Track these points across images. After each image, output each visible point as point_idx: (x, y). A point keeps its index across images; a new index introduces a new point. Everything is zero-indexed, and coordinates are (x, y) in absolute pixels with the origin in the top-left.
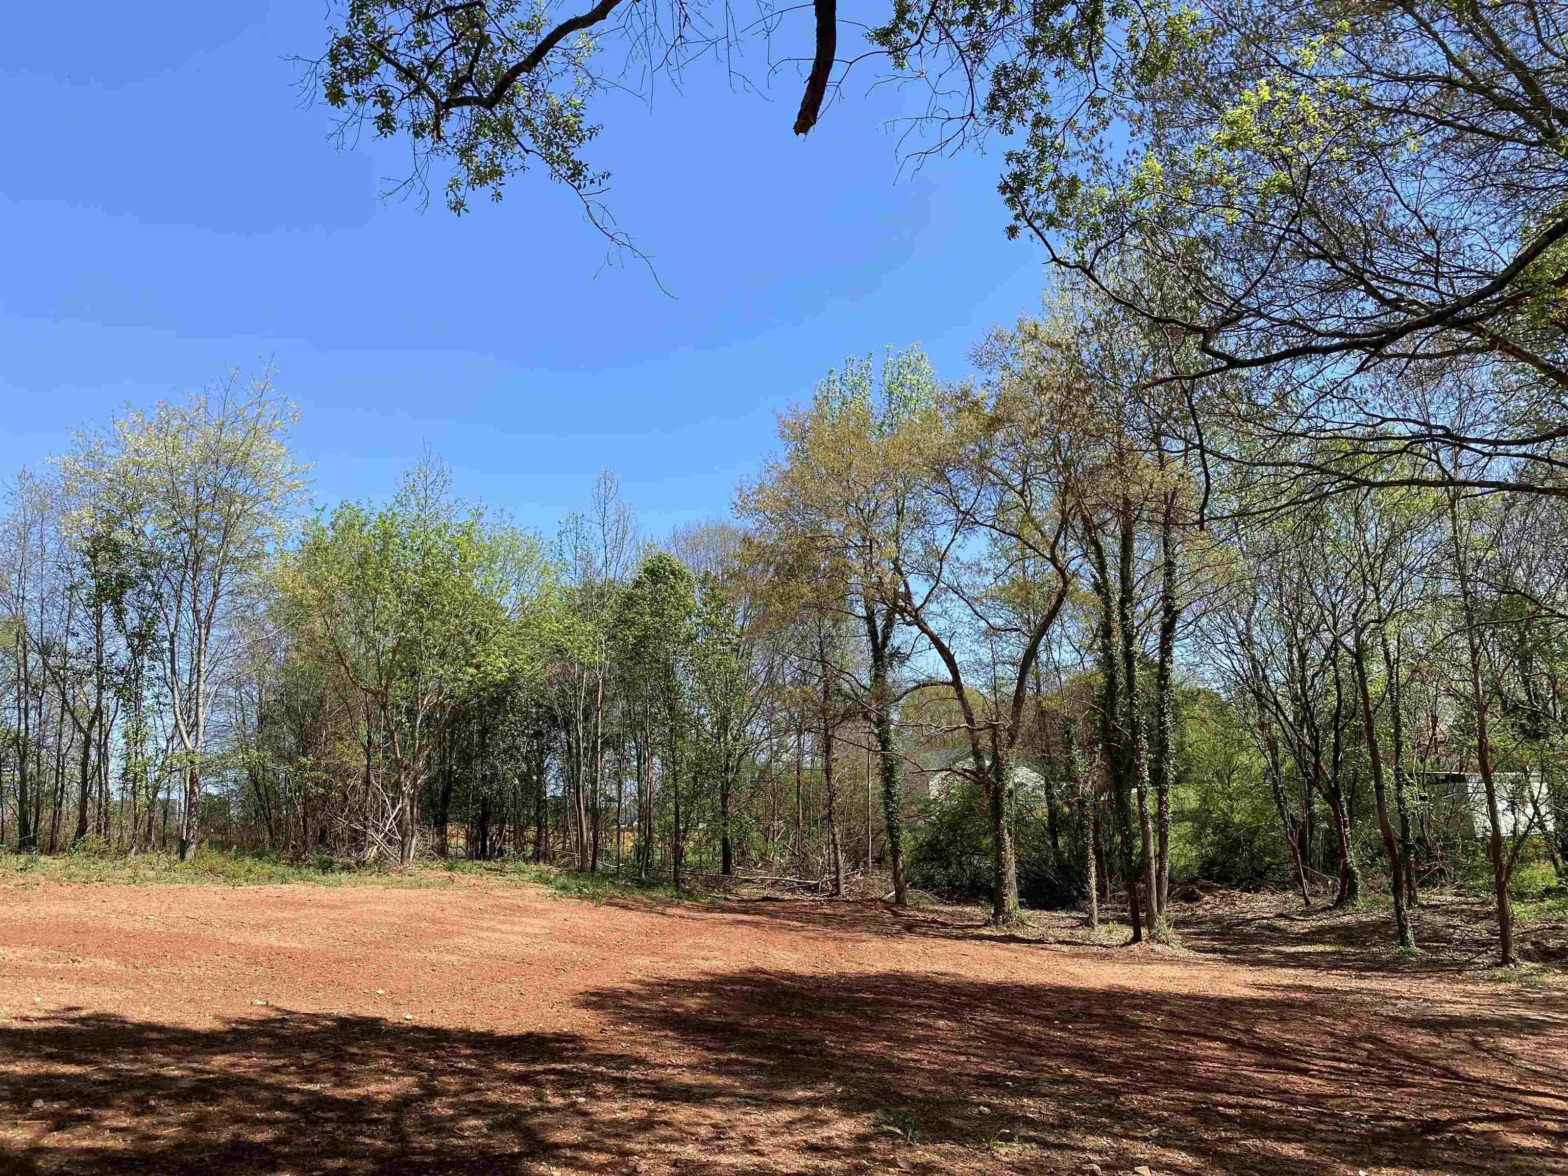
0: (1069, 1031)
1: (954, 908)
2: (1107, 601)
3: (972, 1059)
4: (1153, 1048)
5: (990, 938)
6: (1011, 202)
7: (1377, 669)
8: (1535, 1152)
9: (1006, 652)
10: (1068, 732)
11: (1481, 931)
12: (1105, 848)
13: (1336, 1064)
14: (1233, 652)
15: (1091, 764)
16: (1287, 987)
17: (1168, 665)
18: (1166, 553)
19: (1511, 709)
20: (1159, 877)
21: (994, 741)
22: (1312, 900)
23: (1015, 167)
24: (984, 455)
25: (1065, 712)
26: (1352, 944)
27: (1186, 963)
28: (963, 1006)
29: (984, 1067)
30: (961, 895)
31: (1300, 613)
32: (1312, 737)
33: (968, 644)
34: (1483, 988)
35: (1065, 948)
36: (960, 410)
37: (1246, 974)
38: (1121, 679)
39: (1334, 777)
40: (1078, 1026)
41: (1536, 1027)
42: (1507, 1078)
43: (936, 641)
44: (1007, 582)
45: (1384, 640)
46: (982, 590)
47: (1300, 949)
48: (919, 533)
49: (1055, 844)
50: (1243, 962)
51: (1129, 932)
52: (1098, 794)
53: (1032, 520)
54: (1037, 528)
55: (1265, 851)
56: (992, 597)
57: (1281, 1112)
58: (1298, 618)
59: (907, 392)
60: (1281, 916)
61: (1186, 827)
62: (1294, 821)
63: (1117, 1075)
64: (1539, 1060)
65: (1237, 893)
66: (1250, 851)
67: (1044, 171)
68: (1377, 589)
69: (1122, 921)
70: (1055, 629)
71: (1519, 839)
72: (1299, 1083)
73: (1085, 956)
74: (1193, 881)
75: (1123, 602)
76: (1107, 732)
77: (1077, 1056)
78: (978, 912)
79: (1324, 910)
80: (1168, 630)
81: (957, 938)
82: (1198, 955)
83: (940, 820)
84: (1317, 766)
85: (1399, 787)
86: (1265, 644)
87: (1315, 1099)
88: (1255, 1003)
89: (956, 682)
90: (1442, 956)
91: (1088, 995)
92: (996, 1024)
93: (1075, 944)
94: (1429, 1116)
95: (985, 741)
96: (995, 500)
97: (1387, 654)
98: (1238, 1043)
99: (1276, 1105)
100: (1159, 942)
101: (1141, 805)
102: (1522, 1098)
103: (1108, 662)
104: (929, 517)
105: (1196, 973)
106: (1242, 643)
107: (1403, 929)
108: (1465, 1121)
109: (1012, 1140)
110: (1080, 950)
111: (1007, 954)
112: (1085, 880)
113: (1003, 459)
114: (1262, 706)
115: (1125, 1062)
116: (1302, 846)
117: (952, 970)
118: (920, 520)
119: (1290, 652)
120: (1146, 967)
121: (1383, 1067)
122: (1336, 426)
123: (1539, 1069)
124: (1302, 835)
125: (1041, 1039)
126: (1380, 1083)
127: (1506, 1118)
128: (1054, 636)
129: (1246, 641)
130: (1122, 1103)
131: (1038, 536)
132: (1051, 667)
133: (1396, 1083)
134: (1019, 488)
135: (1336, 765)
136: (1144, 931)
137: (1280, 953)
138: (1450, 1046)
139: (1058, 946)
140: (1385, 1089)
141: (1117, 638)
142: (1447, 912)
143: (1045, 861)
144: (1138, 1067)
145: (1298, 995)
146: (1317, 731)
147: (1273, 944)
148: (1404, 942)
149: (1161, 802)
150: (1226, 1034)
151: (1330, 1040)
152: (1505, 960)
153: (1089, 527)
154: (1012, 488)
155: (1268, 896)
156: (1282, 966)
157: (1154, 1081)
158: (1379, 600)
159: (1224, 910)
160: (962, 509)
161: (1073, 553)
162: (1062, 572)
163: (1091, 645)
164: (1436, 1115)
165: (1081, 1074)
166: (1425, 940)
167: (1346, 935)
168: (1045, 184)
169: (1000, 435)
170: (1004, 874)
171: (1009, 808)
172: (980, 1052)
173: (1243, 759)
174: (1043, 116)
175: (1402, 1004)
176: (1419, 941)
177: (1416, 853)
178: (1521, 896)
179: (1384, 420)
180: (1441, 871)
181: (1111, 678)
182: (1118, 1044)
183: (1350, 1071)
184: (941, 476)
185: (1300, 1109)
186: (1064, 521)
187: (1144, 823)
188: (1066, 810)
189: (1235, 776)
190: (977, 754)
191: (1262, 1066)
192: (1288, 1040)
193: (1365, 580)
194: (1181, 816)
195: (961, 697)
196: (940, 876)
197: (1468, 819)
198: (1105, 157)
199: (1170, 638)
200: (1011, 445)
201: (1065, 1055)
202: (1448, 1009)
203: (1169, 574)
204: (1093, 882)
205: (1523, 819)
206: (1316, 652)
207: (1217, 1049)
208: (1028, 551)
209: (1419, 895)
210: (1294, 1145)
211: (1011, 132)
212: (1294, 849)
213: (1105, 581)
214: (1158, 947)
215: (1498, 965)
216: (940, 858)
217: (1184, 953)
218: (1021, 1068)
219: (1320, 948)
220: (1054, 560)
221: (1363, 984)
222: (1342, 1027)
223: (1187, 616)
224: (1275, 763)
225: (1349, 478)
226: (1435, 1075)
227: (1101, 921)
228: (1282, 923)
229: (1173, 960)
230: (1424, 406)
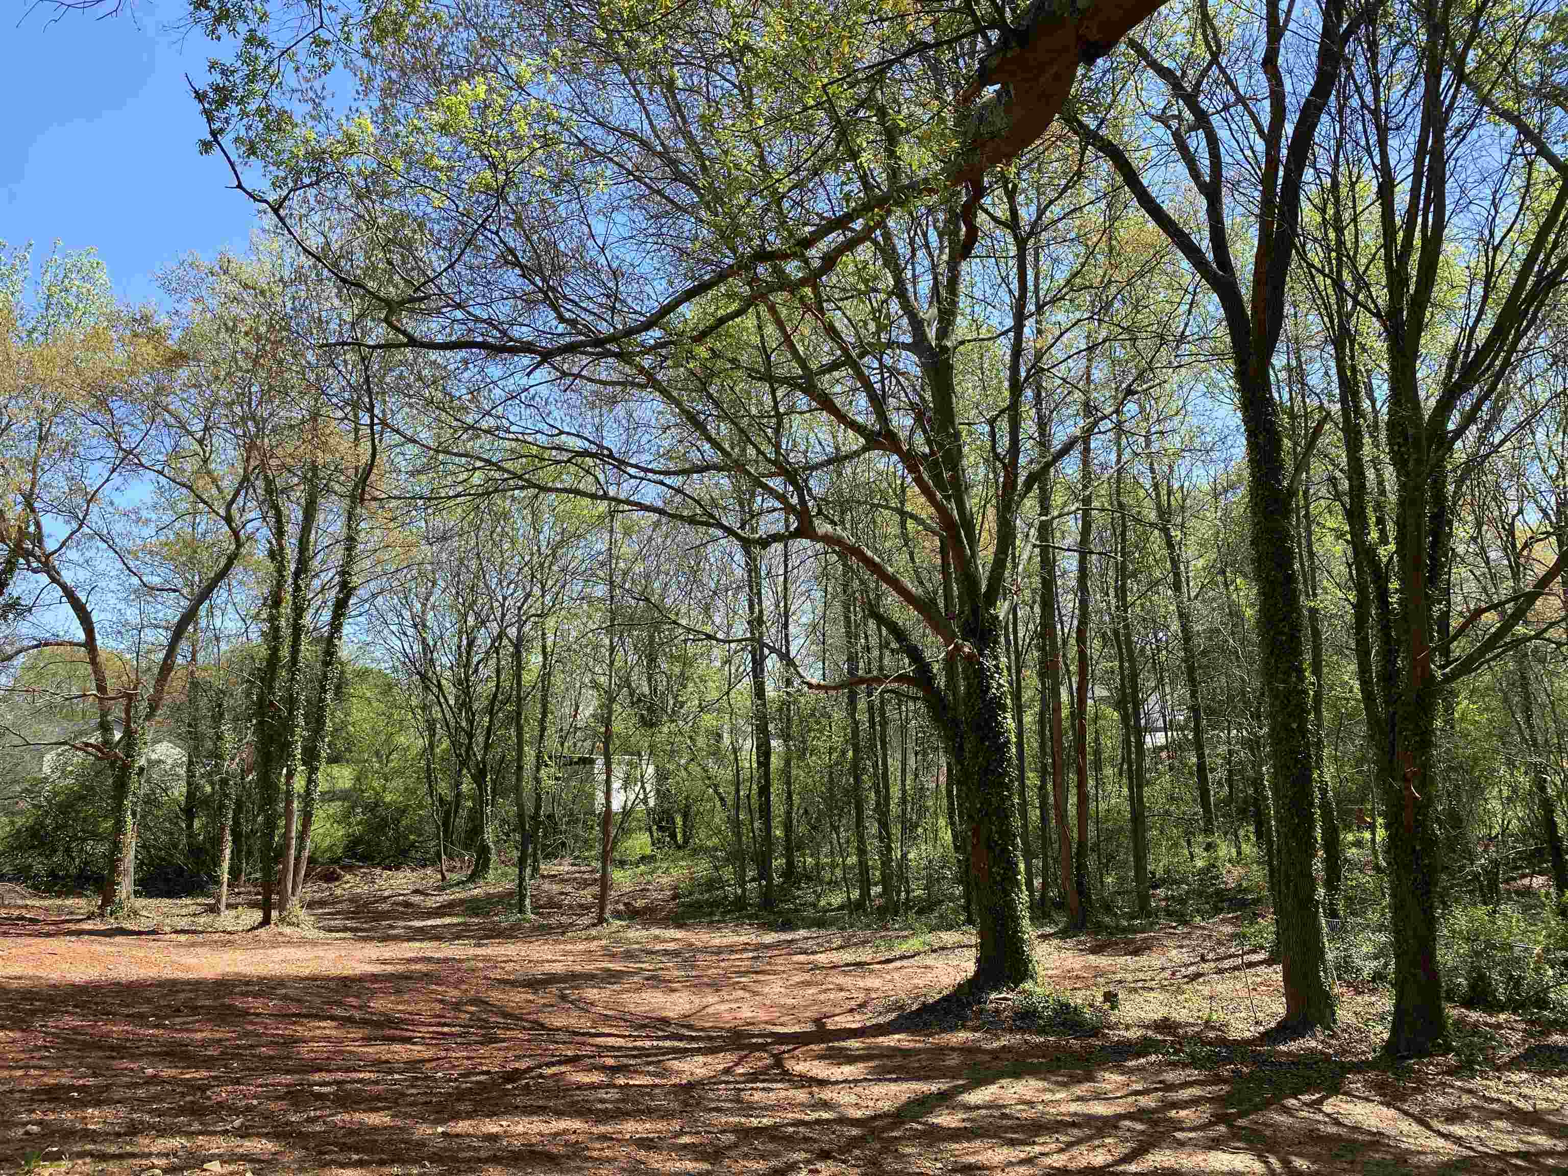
0: (165, 1027)
1: (50, 902)
2: (281, 569)
3: (32, 1072)
4: (258, 1035)
5: (91, 933)
6: (209, 116)
7: (534, 660)
8: (593, 1087)
9: (161, 615)
10: (220, 706)
11: (588, 895)
12: (246, 828)
13: (439, 1029)
14: (405, 634)
15: (240, 740)
16: (410, 961)
17: (336, 641)
18: (349, 527)
19: (636, 701)
20: (298, 859)
21: (127, 712)
22: (448, 875)
23: (218, 78)
24: (159, 391)
25: (219, 684)
26: (477, 915)
27: (314, 943)
28: (33, 1013)
29: (46, 1079)
30: (64, 886)
31: (475, 602)
32: (467, 719)
33: (112, 601)
34: (581, 947)
35: (183, 938)
36: (136, 335)
37: (373, 951)
38: (285, 652)
39: (483, 758)
40: (178, 1020)
41: (612, 977)
42: (584, 1024)
43: (70, 594)
44: (172, 537)
45: (544, 634)
46: (138, 542)
47: (430, 923)
48: (66, 465)
49: (190, 826)
50: (372, 939)
51: (258, 915)
52: (244, 773)
53: (209, 473)
54: (214, 481)
55: (410, 829)
56: (151, 552)
57: (377, 1083)
58: (471, 607)
59: (72, 300)
60: (416, 891)
61: (336, 807)
62: (441, 800)
63: (209, 1069)
64: (611, 1005)
65: (378, 871)
66: (396, 830)
67: (251, 93)
68: (543, 586)
69: (253, 905)
70: (220, 595)
71: (627, 813)
72: (400, 1052)
73: (203, 944)
74: (335, 861)
75: (297, 575)
76: (262, 707)
77: (167, 1054)
78: (80, 904)
79: (458, 884)
80: (340, 607)
81: (48, 935)
82: (328, 935)
83: (49, 802)
84: (469, 747)
85: (538, 770)
86: (436, 629)
87: (413, 1065)
88: (375, 978)
89: (90, 643)
90: (552, 921)
91: (197, 985)
92: (74, 1029)
93: (194, 932)
94: (510, 1067)
95: (117, 712)
96: (168, 443)
97: (544, 647)
98: (350, 1020)
99: (373, 1076)
100: (289, 924)
101: (288, 783)
102: (591, 1040)
103: (273, 635)
104: (81, 449)
105: (322, 954)
106: (415, 626)
107: (522, 898)
108: (540, 1067)
109: (60, 1159)
110: (200, 938)
111: (108, 949)
112: (217, 862)
113: (182, 399)
114: (427, 688)
115: (222, 1053)
116: (446, 824)
117: (30, 972)
118: (66, 450)
119: (460, 638)
120: (269, 952)
121: (480, 1028)
122: (521, 430)
123: (609, 1013)
124: (447, 814)
125: (128, 1040)
126: (476, 1042)
127: (573, 1060)
128: (219, 601)
129: (420, 625)
130: (209, 1098)
131: (214, 491)
132: (210, 634)
133: (490, 1040)
134: (199, 435)
135: (487, 747)
136: (274, 914)
137: (410, 928)
138: (543, 1001)
139: (174, 936)
140: (478, 1047)
141: (286, 609)
142: (563, 881)
143: (175, 847)
144: (235, 1056)
145: (418, 967)
146: (473, 715)
147: (405, 920)
148: (521, 911)
149: (310, 781)
150: (338, 1012)
151: (440, 1006)
152: (601, 920)
153: (270, 490)
154: (191, 434)
155: (408, 873)
156: (410, 940)
157: (249, 1069)
158: (543, 596)
159: (363, 889)
160: (124, 446)
161: (253, 515)
162: (236, 534)
163: (258, 614)
164: (517, 1065)
165: (168, 1072)
166: (541, 907)
167: (473, 907)
168: (252, 107)
169: (183, 373)
170: (119, 860)
171: (138, 787)
172: (44, 1063)
173: (402, 739)
174: (259, 34)
175: (509, 967)
176: (536, 909)
177: (545, 829)
178: (622, 863)
179: (561, 433)
180: (563, 844)
181: (274, 651)
182: (218, 1036)
183: (452, 1035)
184: (102, 403)
185: (396, 1076)
186: (246, 478)
187: (289, 803)
188: (208, 789)
189: (394, 756)
190: (105, 727)
191: (367, 1040)
192: (400, 1011)
193: (533, 576)
194: (331, 796)
195: (94, 662)
196: (39, 866)
197: (591, 797)
198: (326, 105)
199: (343, 614)
200: (194, 386)
201: (154, 1054)
202: (547, 968)
203: (349, 549)
204: (226, 865)
205: (632, 797)
206: (483, 640)
207: (328, 1028)
208: (201, 505)
209: (542, 867)
210: (382, 1113)
211: (219, 38)
212: (438, 827)
213: (282, 548)
214: (287, 930)
215: (594, 925)
216: (42, 844)
217: (313, 934)
218: (95, 1075)
219: (447, 920)
220: (228, 520)
221: (480, 951)
222: (453, 994)
223: (362, 592)
224: (431, 745)
225: (520, 477)
226: (524, 1028)
227: (229, 906)
228: (416, 899)
229: (303, 942)
230: (599, 428)
